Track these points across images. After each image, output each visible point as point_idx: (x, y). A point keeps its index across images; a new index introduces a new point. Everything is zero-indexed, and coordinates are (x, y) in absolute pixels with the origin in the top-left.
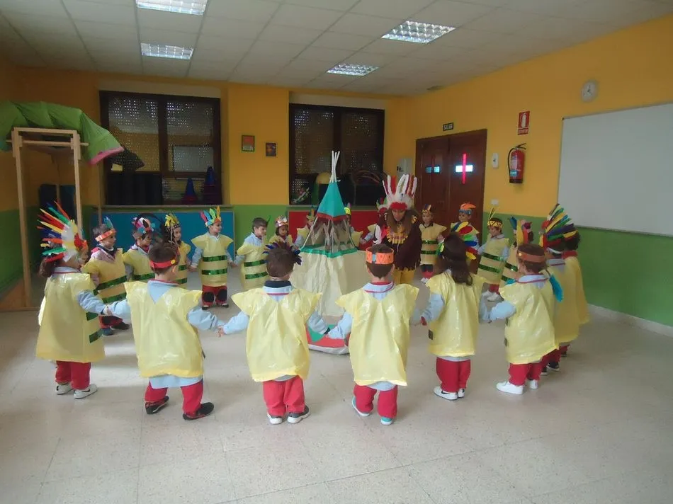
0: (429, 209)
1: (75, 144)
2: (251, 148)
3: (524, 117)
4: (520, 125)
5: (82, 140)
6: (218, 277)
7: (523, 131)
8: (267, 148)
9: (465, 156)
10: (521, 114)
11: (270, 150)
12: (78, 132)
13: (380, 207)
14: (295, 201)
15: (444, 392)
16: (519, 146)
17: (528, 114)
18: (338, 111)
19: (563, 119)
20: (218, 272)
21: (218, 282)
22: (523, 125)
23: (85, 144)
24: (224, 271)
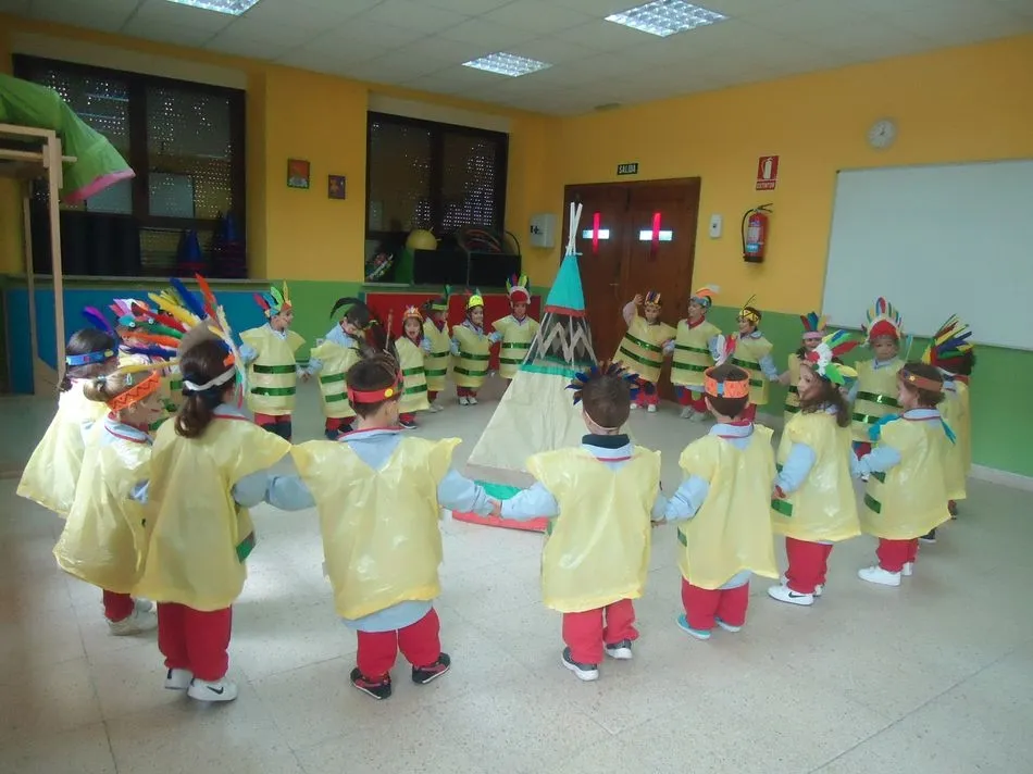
0: (657, 302)
1: (52, 156)
2: (304, 183)
3: (769, 165)
4: (761, 175)
5: (64, 152)
6: (278, 400)
7: (765, 184)
8: (330, 185)
9: (657, 215)
10: (762, 161)
11: (335, 188)
12: (58, 136)
13: (512, 290)
14: (372, 276)
15: (794, 593)
16: (761, 208)
17: (775, 160)
18: (439, 131)
19: (838, 172)
20: (280, 392)
21: (278, 409)
22: (767, 175)
23: (69, 159)
24: (290, 391)
